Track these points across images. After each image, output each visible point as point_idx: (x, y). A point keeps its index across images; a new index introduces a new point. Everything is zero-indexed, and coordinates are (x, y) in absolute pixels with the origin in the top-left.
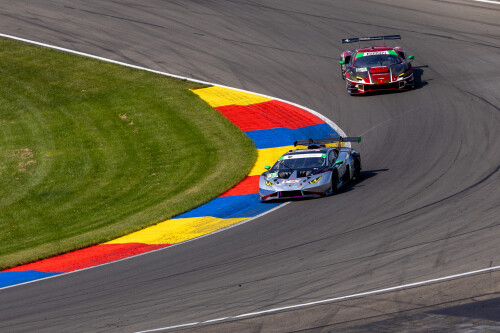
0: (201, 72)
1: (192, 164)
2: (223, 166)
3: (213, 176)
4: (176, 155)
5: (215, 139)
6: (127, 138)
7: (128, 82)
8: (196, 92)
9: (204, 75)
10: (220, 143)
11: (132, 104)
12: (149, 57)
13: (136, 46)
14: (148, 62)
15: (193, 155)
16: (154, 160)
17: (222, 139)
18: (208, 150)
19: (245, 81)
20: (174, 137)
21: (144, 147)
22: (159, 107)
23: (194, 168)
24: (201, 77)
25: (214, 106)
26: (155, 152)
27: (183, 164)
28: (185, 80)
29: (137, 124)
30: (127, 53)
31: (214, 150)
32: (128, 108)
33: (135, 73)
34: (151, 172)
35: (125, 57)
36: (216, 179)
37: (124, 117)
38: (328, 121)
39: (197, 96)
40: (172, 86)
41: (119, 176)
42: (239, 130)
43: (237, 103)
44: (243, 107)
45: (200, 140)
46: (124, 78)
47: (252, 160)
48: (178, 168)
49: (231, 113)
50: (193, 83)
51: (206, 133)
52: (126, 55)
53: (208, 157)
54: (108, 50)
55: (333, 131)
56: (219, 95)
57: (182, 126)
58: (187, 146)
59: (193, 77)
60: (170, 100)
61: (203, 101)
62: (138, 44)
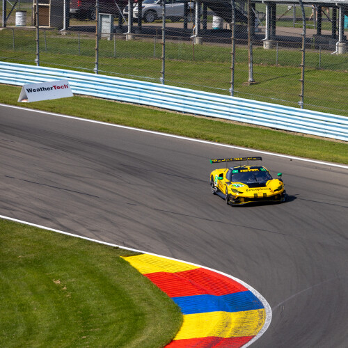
0: (134, 241)
1: (121, 328)
2: (150, 330)
3: (140, 340)
4: (106, 319)
5: (143, 304)
6: (60, 302)
7: (63, 249)
8: (127, 259)
9: (135, 243)
10: (148, 309)
11: (66, 270)
12: (84, 226)
13: (71, 215)
14: (82, 229)
15: (122, 319)
16: (85, 323)
17: (151, 304)
18: (136, 315)
19: (174, 250)
20: (105, 301)
21: (76, 311)
22: (92, 273)
23: (123, 332)
24: (132, 245)
25: (143, 273)
26: (86, 316)
27: (111, 327)
28: (117, 248)
29: (70, 289)
30: (64, 222)
31: (142, 314)
32: (62, 274)
33: (70, 241)
34: (81, 335)
35: (61, 225)
36: (143, 342)
37: (58, 282)
38: (251, 289)
39: (128, 263)
40: (104, 253)
41: (51, 339)
42: (166, 296)
43: (165, 270)
44: (172, 275)
45: (129, 305)
46: (60, 245)
47: (177, 324)
48: (107, 331)
49: (159, 279)
50: (124, 250)
51: (135, 299)
52: (63, 223)
53: (136, 321)
54: (45, 219)
55: (255, 298)
56: (149, 262)
57: (112, 291)
58: (116, 311)
59: (125, 245)
60: (102, 266)
61: (133, 268)
62: (74, 213)
